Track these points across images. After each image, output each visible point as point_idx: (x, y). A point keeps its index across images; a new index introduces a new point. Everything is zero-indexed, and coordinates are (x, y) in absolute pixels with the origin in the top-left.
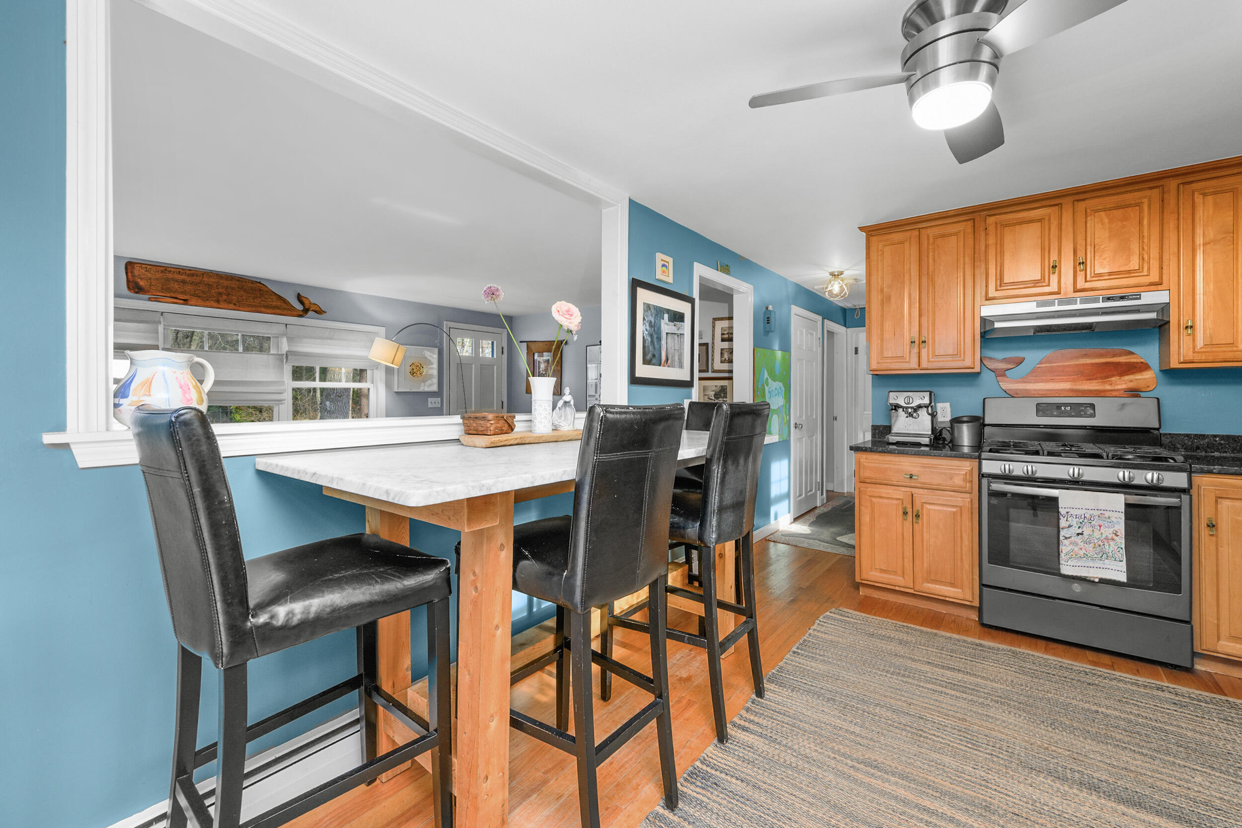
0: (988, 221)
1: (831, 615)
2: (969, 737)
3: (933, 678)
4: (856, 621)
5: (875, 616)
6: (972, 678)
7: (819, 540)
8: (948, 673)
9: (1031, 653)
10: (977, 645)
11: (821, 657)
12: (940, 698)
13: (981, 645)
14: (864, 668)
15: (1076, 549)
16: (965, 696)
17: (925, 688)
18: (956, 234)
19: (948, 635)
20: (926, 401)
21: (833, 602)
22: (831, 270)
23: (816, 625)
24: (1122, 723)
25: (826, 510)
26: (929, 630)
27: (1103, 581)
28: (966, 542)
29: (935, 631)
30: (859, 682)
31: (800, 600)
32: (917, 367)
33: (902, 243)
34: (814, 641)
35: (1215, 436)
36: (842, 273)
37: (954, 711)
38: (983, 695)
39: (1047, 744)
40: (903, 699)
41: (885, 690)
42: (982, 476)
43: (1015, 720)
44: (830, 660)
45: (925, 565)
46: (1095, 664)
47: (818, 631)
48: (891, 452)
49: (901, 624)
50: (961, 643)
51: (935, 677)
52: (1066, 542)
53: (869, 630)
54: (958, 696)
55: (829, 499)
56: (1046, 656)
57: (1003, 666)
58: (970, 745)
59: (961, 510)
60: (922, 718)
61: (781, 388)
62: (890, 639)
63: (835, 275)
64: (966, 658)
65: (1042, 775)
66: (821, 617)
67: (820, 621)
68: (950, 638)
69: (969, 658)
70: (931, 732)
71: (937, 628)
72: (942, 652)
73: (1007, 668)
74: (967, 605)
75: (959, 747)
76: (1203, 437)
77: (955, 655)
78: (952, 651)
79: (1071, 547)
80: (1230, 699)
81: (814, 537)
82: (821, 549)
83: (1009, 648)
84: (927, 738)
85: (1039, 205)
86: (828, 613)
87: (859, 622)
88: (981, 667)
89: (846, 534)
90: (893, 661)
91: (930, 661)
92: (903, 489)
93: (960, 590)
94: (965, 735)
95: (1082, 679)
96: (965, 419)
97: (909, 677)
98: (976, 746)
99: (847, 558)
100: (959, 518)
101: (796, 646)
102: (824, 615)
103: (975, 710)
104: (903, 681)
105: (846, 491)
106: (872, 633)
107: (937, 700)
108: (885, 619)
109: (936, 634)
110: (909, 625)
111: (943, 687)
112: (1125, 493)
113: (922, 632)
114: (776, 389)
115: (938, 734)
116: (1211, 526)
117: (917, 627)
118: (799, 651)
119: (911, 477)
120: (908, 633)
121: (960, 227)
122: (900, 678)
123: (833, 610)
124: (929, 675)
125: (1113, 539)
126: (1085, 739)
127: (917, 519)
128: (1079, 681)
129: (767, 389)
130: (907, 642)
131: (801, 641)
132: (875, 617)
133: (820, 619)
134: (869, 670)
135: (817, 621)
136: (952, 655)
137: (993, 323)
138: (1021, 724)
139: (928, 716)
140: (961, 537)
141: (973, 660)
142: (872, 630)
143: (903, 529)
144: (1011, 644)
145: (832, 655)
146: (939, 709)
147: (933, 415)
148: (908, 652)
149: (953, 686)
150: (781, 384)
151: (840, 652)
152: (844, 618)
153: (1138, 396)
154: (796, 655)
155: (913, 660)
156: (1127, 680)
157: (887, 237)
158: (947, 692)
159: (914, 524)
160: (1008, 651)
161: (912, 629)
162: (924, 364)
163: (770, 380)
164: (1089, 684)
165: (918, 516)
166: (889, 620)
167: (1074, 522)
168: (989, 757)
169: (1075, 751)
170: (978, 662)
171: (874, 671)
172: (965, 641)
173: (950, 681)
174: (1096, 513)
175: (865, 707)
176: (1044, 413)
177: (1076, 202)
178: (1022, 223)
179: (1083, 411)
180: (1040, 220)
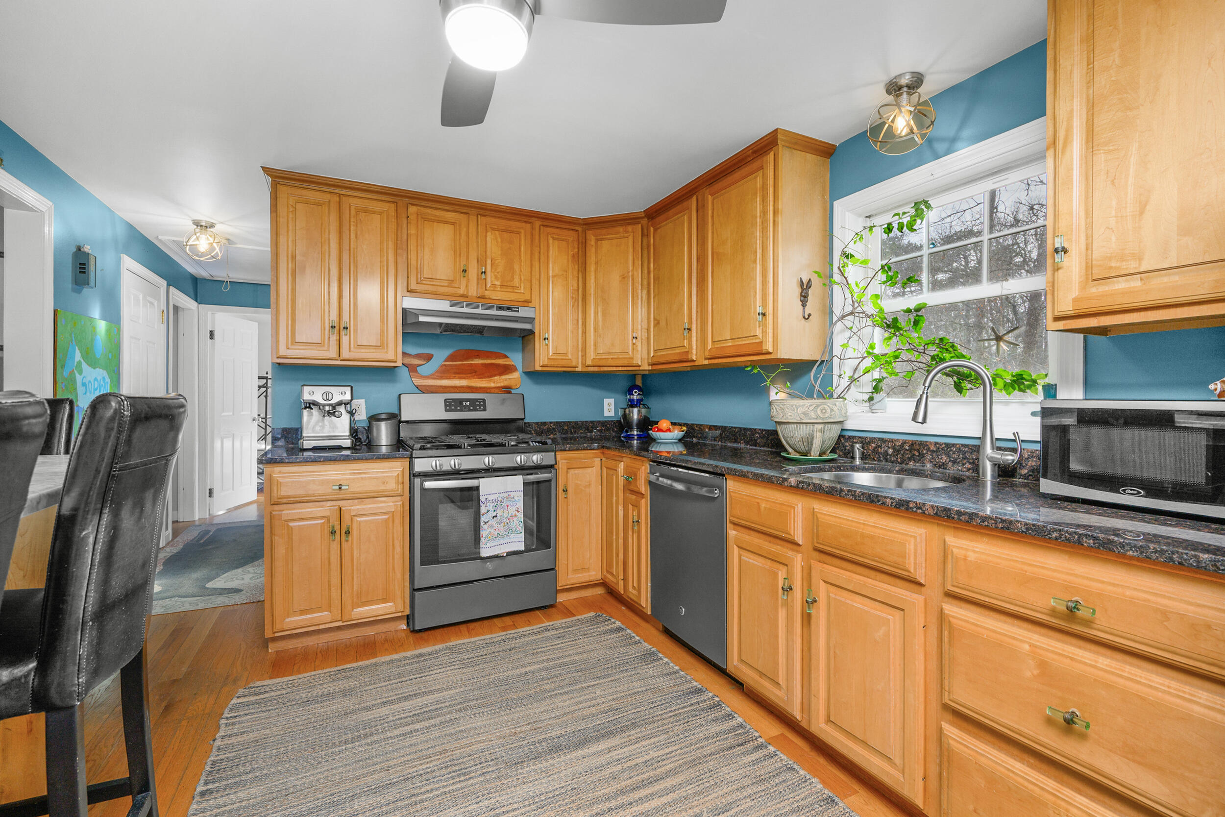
0: (410, 210)
1: (240, 700)
2: (457, 768)
3: (397, 719)
4: (279, 693)
5: (300, 674)
6: (429, 697)
7: (179, 596)
8: (407, 704)
9: (461, 642)
10: (418, 657)
11: (250, 776)
12: (413, 740)
13: (421, 655)
14: (316, 755)
15: (492, 531)
16: (432, 722)
17: (394, 737)
18: (380, 213)
19: (387, 658)
20: (348, 397)
21: (235, 681)
22: (198, 217)
23: (223, 728)
24: (543, 673)
25: (175, 550)
26: (367, 662)
27: (509, 554)
28: (398, 549)
29: (373, 661)
30: (318, 780)
31: (180, 701)
32: (337, 357)
33: (318, 204)
34: (228, 755)
35: (551, 423)
36: (212, 226)
37: (432, 747)
38: (445, 710)
39: (513, 729)
40: (378, 767)
41: (354, 770)
42: (413, 475)
43: (482, 721)
44: (265, 772)
45: (355, 588)
46: (504, 629)
47: (230, 736)
48: (308, 461)
49: (336, 669)
50: (404, 662)
51: (397, 717)
52: (485, 527)
53: (301, 698)
54: (427, 725)
55: (176, 533)
56: (473, 640)
57: (448, 668)
58: (462, 778)
59: (393, 516)
60: (408, 779)
61: (104, 378)
62: (330, 696)
63: (202, 226)
64: (415, 676)
65: (525, 764)
66: (227, 711)
67: (227, 718)
68: (391, 661)
69: (417, 676)
70: (423, 790)
71: (374, 655)
72: (391, 682)
73: (451, 668)
74: (400, 617)
75: (454, 787)
76: (544, 424)
77: (404, 679)
78: (400, 675)
79: (489, 530)
80: (579, 617)
81: (169, 594)
82: (188, 607)
83: (444, 645)
84: (422, 801)
85: (451, 209)
86: (235, 701)
87: (284, 692)
88: (431, 679)
89: (218, 575)
90: (346, 724)
91: (385, 700)
92: (329, 504)
93: (392, 604)
94: (454, 768)
95: (504, 648)
96: (383, 416)
97: (372, 734)
98: (465, 773)
99: (231, 608)
100: (391, 525)
101: (202, 782)
102: (230, 706)
103: (448, 732)
104: (368, 744)
105: (197, 518)
106: (305, 700)
107: (411, 745)
108: (313, 673)
109: (376, 664)
110: (345, 667)
111: (409, 724)
112: (523, 475)
113: (361, 668)
114: (96, 379)
115: (429, 788)
116: (565, 491)
117: (355, 665)
118: (210, 786)
119: (340, 488)
120: (346, 678)
121: (384, 206)
122: (363, 742)
123: (241, 691)
124: (391, 718)
125: (516, 516)
126: (532, 704)
127: (347, 537)
128: (503, 651)
129: (79, 378)
130: (351, 690)
131: (208, 768)
132: (300, 676)
133: (226, 715)
134: (323, 753)
135: (223, 721)
136: (401, 680)
137: (417, 316)
138: (488, 722)
139: (411, 771)
140: (393, 545)
141: (422, 675)
142: (304, 696)
143: (329, 552)
144: (443, 641)
145: (264, 762)
146: (419, 754)
147: (351, 413)
148: (357, 702)
149: (418, 717)
150: (105, 374)
151: (274, 751)
152: (262, 696)
153: (510, 392)
154: (207, 797)
155: (368, 709)
156: (528, 632)
157: (299, 192)
158: (416, 728)
159: (343, 544)
160: (446, 650)
161: (350, 670)
162: (345, 354)
163: (84, 366)
164: (510, 650)
165: (348, 533)
166: (320, 672)
167: (490, 506)
168: (482, 778)
169: (532, 721)
170: (426, 676)
171: (330, 751)
172: (406, 658)
173: (413, 713)
174: (505, 495)
175: (340, 812)
176: (450, 408)
177: (479, 216)
178: (439, 222)
179: (478, 405)
180: (453, 224)
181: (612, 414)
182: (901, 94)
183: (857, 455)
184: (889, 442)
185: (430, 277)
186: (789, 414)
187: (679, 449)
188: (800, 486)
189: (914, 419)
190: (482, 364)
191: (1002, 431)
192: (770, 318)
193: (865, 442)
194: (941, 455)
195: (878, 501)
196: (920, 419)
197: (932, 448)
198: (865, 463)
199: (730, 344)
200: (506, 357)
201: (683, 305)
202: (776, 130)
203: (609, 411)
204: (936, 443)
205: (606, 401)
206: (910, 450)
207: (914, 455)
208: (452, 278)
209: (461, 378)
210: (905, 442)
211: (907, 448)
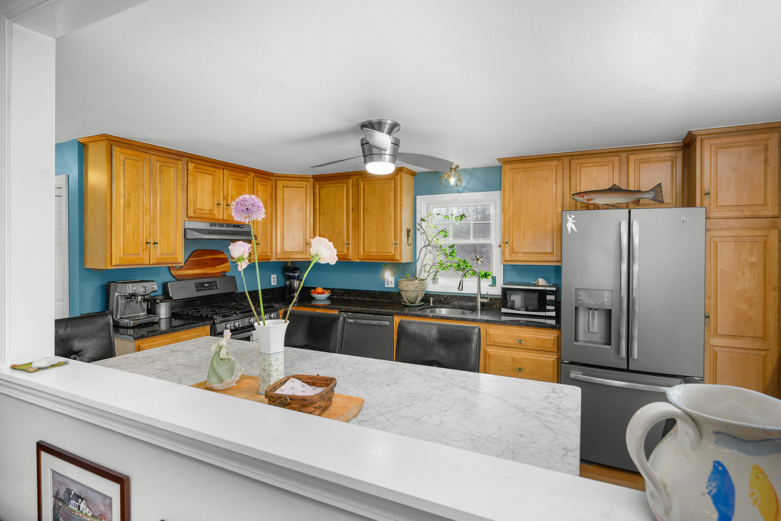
0: (189, 165)
18: (173, 167)
20: (156, 289)
32: (149, 263)
33: (139, 160)
85: (211, 165)
162: (153, 260)
176: (198, 289)
177: (225, 170)
178: (205, 173)
179: (213, 286)
180: (212, 174)
181: (275, 284)
182: (452, 171)
183: (431, 301)
184: (442, 296)
185: (201, 208)
186: (411, 287)
187: (328, 303)
188: (434, 317)
189: (459, 289)
190: (210, 258)
191: (483, 292)
192: (399, 245)
193: (433, 296)
194: (462, 300)
195: (466, 320)
196: (461, 289)
197: (458, 298)
198: (434, 305)
199: (375, 254)
200: (223, 253)
201: (342, 231)
202: (403, 167)
203: (274, 282)
204: (460, 296)
205: (272, 276)
206: (450, 299)
207: (452, 300)
208: (212, 209)
209: (198, 268)
210: (448, 296)
211: (449, 298)
